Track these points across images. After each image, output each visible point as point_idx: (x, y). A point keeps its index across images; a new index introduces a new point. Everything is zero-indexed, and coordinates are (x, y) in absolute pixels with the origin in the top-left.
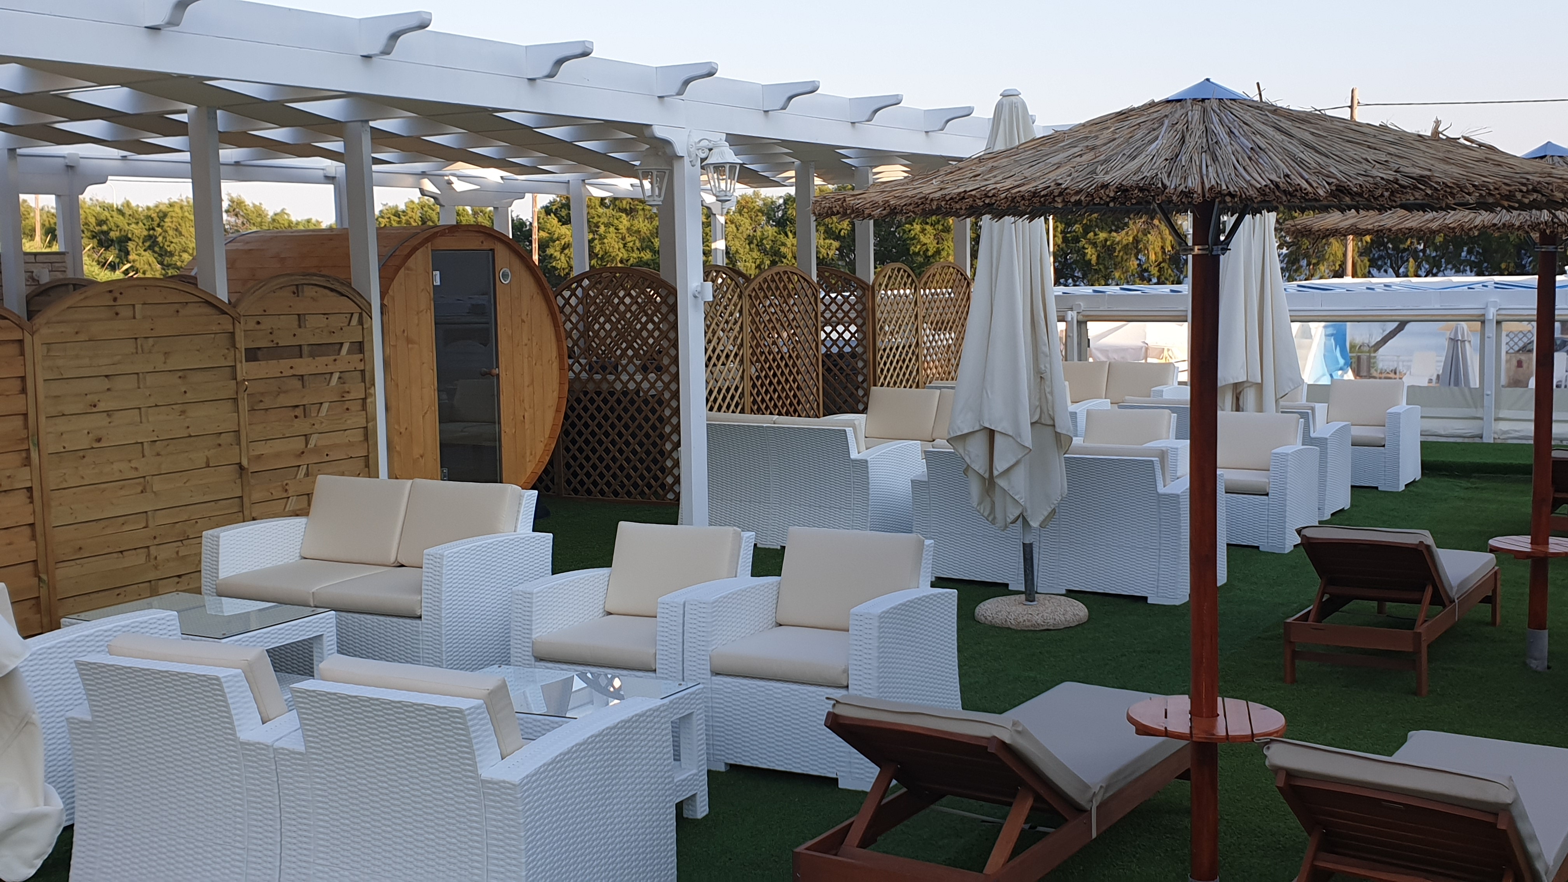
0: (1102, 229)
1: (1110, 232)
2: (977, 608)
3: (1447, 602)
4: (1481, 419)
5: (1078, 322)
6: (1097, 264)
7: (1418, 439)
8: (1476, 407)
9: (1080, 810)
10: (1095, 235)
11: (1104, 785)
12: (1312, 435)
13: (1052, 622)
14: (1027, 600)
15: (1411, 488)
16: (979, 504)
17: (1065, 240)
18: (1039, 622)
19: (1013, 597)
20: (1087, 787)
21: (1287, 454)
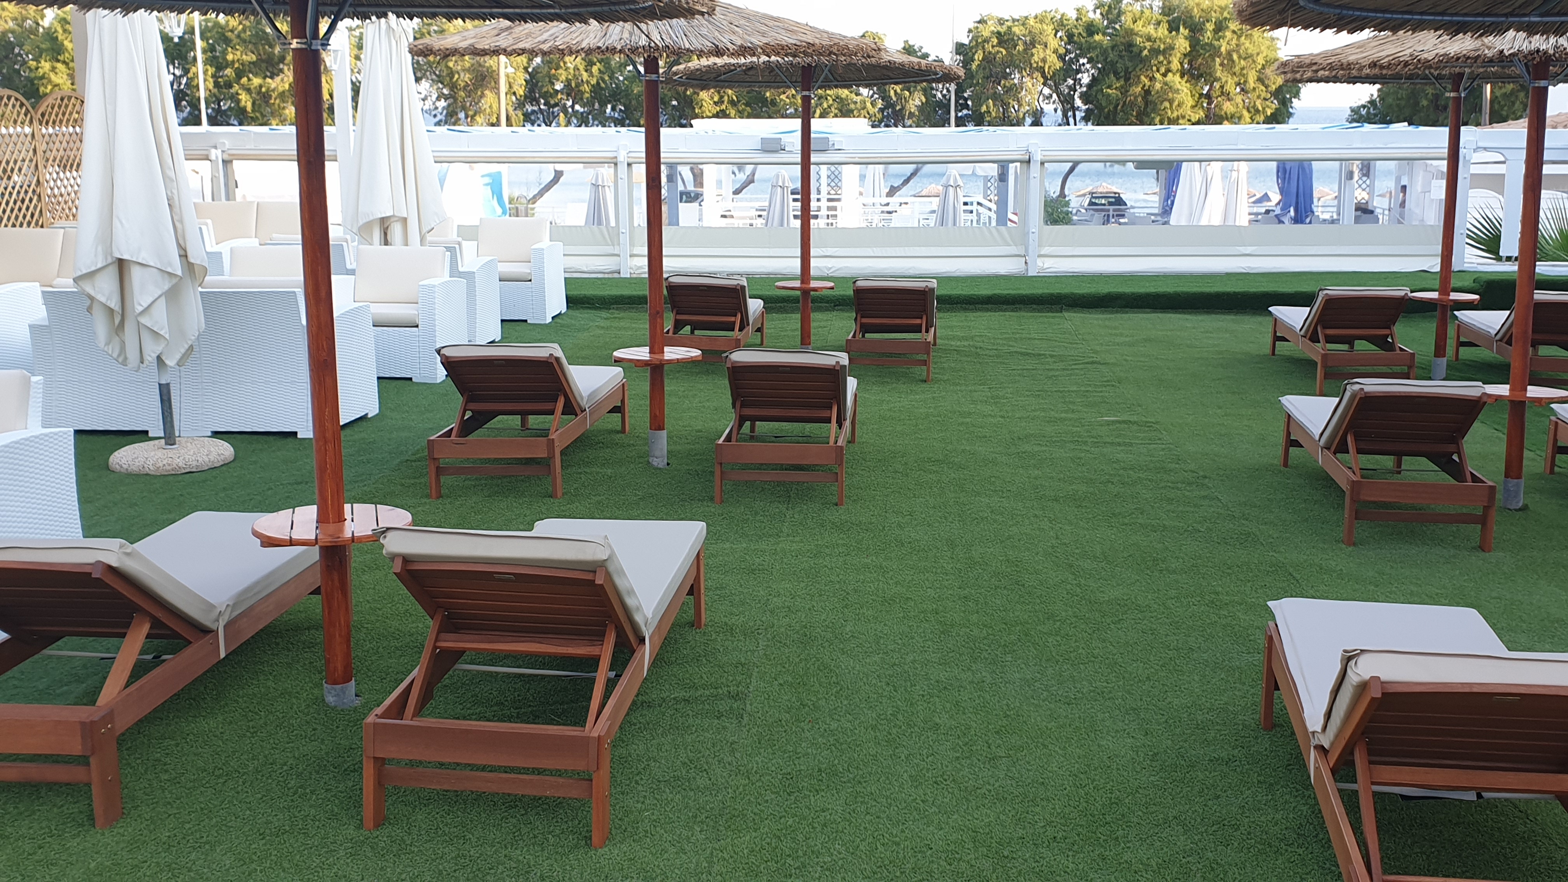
0: (256, 75)
1: (264, 78)
2: (112, 457)
3: (578, 412)
4: (619, 255)
5: (223, 161)
6: (253, 111)
7: (562, 276)
8: (613, 245)
9: (205, 631)
10: (249, 80)
11: (231, 603)
12: (461, 269)
13: (195, 463)
14: (166, 444)
15: (556, 320)
16: (107, 344)
17: (217, 84)
18: (180, 464)
19: (152, 443)
20: (212, 607)
21: (434, 286)
